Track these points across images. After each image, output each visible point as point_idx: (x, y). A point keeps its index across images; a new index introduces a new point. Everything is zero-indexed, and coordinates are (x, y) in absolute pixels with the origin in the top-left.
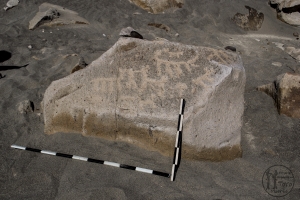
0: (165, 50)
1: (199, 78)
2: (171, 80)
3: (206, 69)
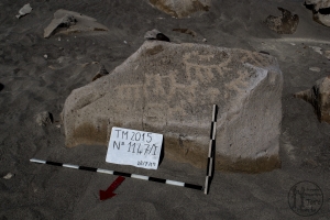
0: (195, 53)
1: (232, 83)
3: (239, 72)
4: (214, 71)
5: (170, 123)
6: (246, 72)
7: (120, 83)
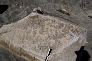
0: (51, 22)
1: (62, 39)
2: (49, 37)
3: (66, 35)
4: (56, 32)
5: (30, 51)
6: (69, 36)
7: (18, 27)
